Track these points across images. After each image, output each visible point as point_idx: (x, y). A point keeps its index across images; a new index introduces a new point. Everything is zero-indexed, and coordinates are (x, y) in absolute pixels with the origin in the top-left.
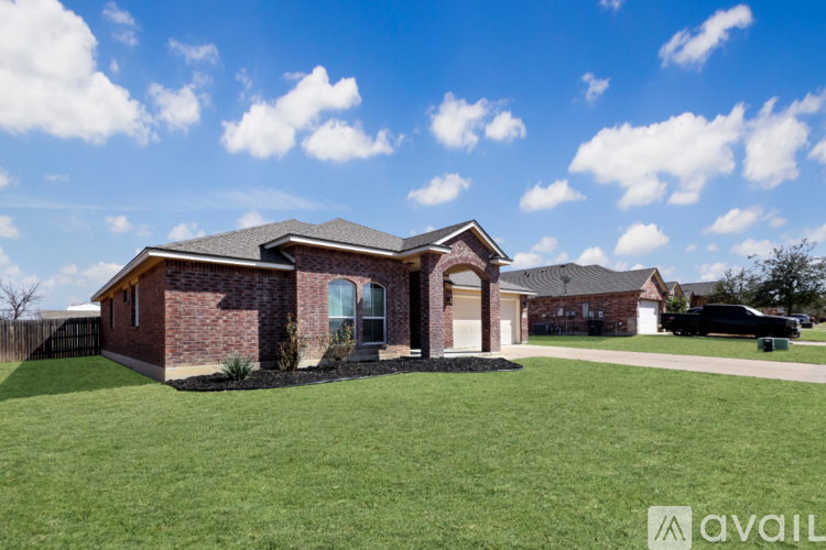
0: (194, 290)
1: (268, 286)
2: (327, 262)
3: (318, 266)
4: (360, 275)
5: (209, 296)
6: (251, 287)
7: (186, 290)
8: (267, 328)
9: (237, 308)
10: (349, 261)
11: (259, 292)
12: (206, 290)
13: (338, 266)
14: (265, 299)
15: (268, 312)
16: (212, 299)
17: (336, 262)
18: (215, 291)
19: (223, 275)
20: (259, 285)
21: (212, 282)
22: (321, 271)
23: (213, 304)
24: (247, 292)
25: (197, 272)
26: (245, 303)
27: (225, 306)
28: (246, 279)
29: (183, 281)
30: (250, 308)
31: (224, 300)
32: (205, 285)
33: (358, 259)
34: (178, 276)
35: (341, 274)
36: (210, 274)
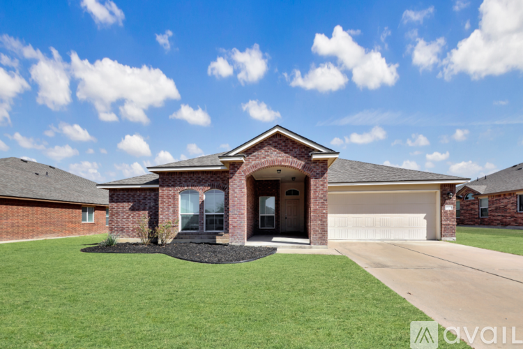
0: (120, 202)
1: (154, 197)
2: (178, 180)
3: (172, 183)
4: (202, 185)
5: (126, 204)
6: (145, 198)
7: (116, 202)
8: (152, 220)
9: (138, 210)
10: (194, 177)
11: (149, 201)
12: (125, 202)
13: (185, 181)
14: (152, 204)
15: (153, 211)
16: (127, 206)
17: (184, 180)
18: (128, 202)
19: (132, 194)
20: (149, 197)
21: (127, 198)
22: (174, 186)
23: (127, 208)
24: (143, 201)
25: (121, 193)
26: (142, 207)
27: (133, 209)
28: (143, 194)
29: (116, 198)
30: (144, 210)
31: (132, 206)
32: (124, 200)
33: (200, 175)
34: (114, 196)
35: (187, 186)
36: (126, 193)
